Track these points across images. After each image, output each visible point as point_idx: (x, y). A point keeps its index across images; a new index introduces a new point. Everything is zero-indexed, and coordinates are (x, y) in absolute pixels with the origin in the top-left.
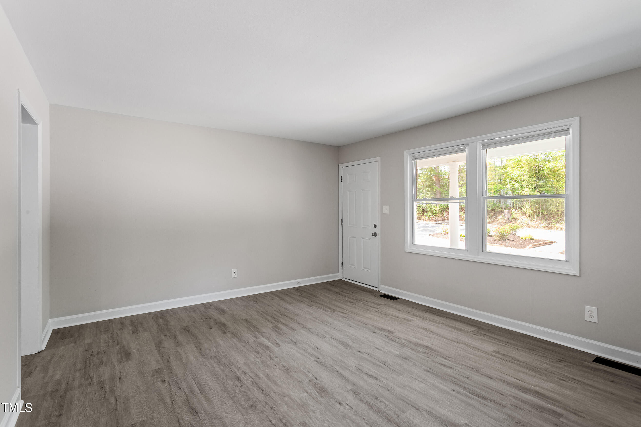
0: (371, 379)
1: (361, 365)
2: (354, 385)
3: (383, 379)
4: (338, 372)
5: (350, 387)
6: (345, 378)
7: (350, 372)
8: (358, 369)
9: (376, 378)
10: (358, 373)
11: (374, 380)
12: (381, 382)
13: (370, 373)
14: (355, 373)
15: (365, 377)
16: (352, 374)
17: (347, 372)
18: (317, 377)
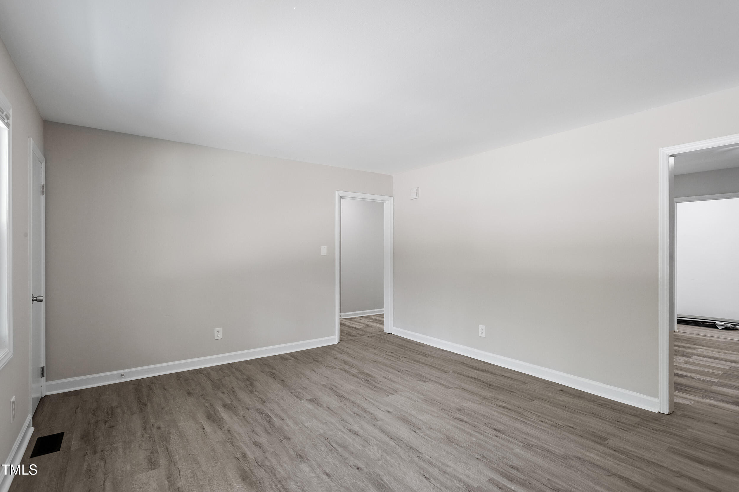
0: (356, 430)
1: (362, 446)
2: (374, 425)
3: (343, 430)
4: (391, 438)
5: (379, 423)
6: (384, 432)
7: (377, 438)
8: (367, 442)
9: (350, 430)
10: (368, 436)
11: (353, 429)
12: (346, 427)
13: (354, 436)
14: (372, 436)
15: (361, 432)
16: (375, 436)
17: (381, 438)
18: (413, 433)
